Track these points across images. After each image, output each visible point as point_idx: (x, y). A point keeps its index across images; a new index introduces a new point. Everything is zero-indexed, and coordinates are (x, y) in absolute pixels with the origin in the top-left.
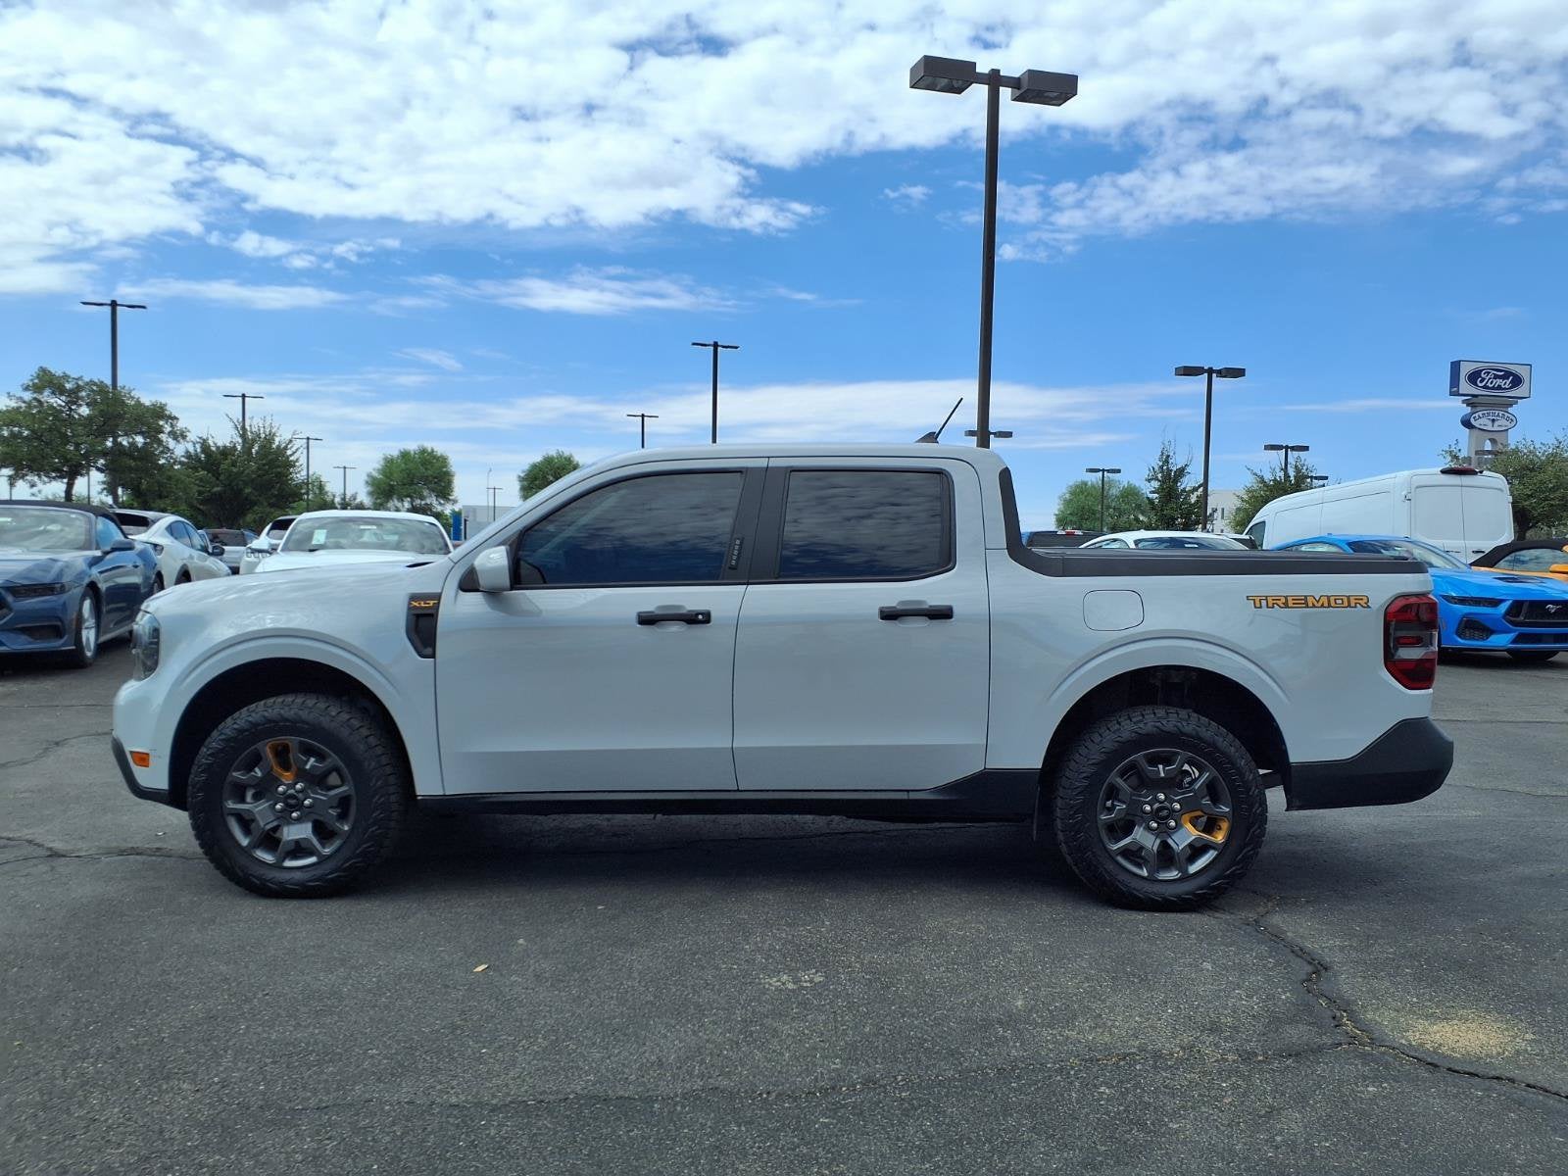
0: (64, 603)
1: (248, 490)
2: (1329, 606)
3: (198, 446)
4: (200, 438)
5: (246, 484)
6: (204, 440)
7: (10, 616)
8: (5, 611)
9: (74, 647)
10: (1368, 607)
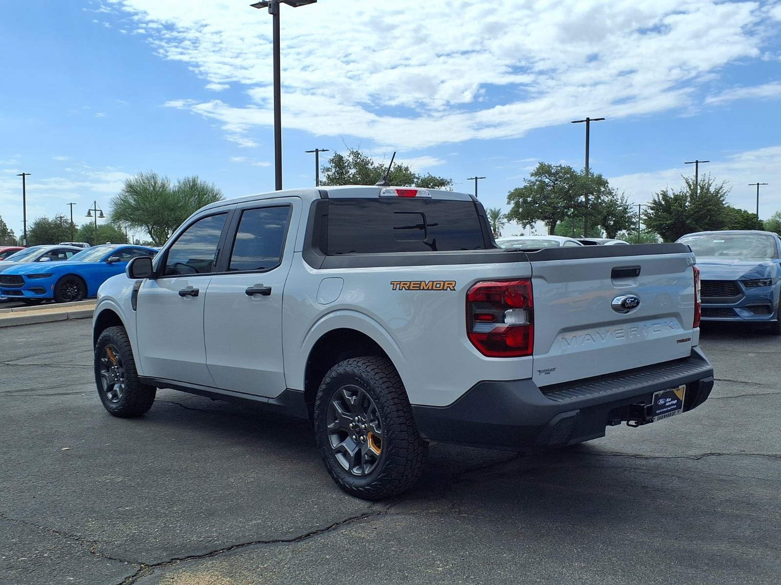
0: (772, 292)
1: (688, 222)
2: (432, 289)
3: (661, 197)
4: (662, 191)
5: (688, 218)
6: (664, 192)
7: (744, 298)
8: (740, 295)
9: (776, 320)
10: (454, 290)
